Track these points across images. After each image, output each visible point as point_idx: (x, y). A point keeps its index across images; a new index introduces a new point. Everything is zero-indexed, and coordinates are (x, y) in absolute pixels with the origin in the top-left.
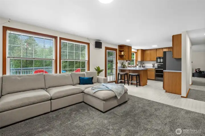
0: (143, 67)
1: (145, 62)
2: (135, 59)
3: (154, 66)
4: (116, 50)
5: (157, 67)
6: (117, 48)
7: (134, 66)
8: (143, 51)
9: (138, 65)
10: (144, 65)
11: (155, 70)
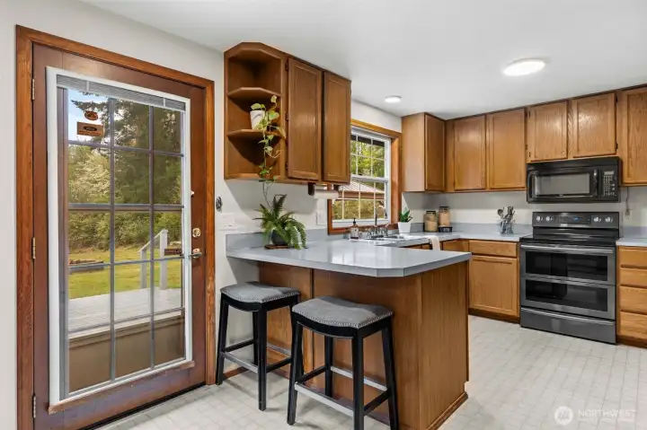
0: (440, 230)
1: (451, 198)
2: (387, 176)
3: (507, 227)
4: (197, 89)
5: (529, 234)
6: (215, 73)
7: (375, 228)
8: (442, 129)
9: (404, 219)
10: (445, 219)
11: (519, 249)
